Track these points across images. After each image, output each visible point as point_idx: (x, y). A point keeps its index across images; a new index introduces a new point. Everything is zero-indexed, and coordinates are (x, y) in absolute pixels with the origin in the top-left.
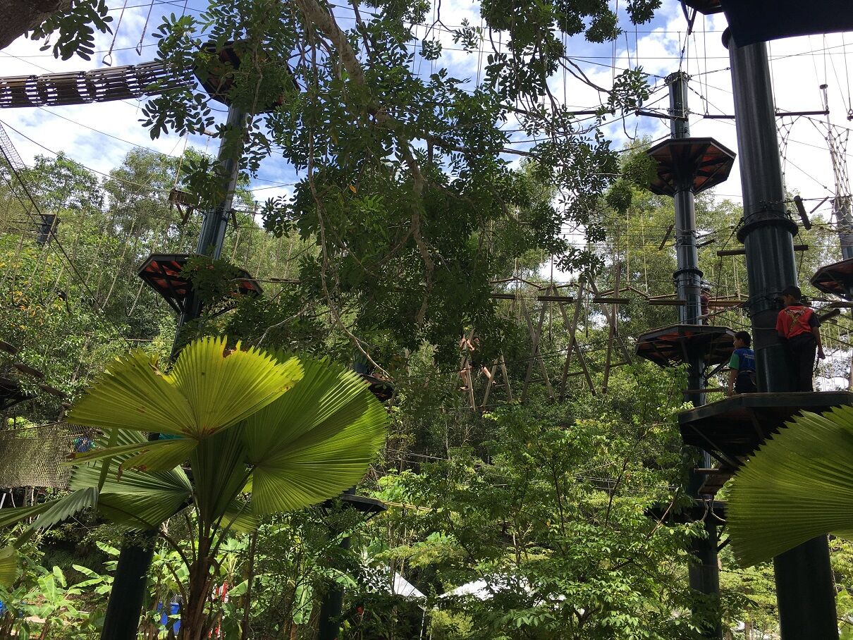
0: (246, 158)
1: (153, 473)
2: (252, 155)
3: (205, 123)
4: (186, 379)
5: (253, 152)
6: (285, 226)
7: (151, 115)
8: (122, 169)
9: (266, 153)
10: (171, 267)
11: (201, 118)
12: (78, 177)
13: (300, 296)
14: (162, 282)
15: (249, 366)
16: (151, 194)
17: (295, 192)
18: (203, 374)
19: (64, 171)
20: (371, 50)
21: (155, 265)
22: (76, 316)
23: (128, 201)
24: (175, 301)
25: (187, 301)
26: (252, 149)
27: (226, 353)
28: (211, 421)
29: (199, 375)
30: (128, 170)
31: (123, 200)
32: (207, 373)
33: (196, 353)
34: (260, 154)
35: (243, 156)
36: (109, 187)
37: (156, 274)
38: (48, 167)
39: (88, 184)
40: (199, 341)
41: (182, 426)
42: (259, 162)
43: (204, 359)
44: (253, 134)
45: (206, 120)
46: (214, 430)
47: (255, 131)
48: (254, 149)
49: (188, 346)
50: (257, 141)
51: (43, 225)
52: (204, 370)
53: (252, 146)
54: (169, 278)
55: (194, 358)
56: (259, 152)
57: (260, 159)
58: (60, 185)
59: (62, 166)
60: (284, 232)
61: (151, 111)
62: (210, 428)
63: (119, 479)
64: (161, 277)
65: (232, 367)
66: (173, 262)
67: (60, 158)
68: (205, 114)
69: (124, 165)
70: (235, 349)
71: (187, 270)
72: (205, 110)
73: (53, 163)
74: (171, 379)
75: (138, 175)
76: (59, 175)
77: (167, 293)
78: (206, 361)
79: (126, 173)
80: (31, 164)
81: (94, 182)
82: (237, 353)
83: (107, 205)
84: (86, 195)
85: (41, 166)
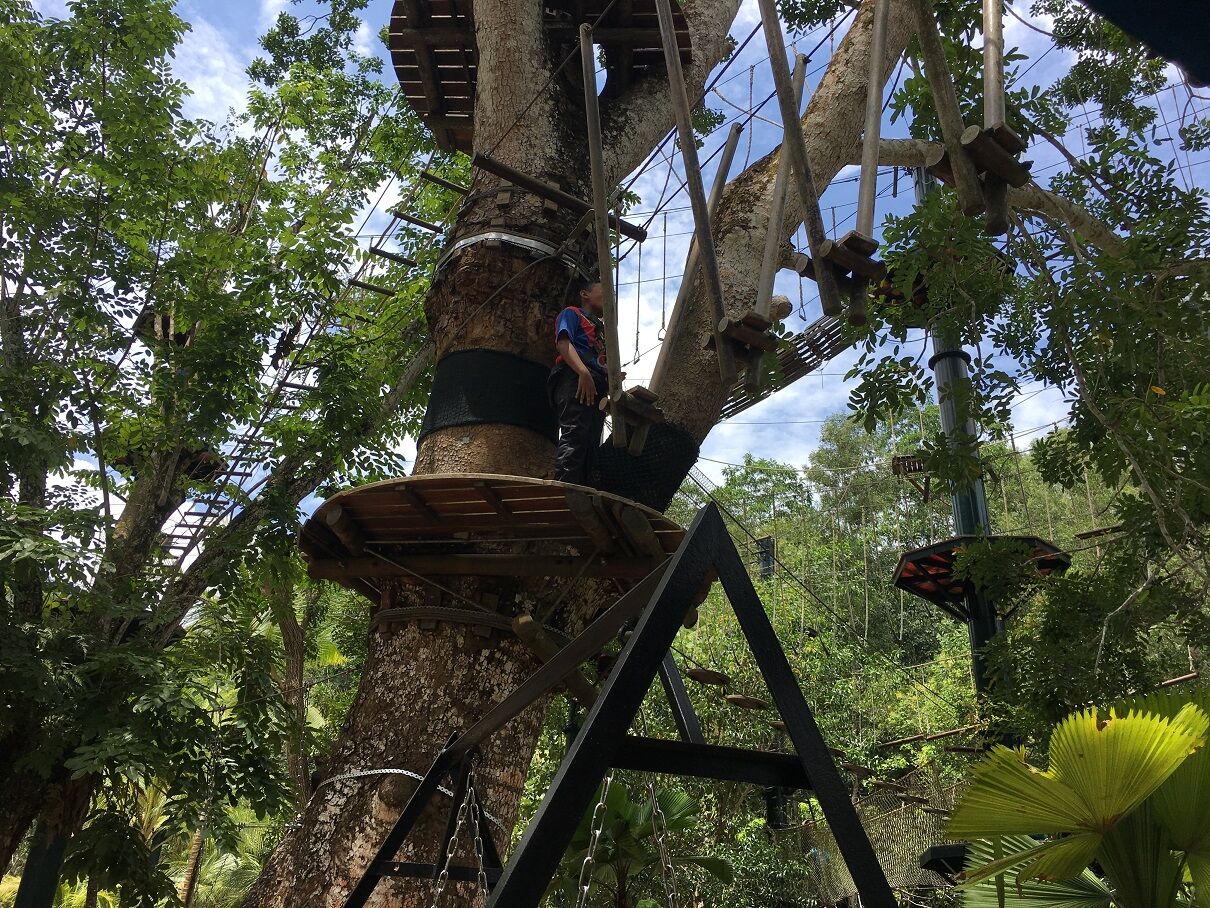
0: (990, 409)
1: (1060, 881)
2: (996, 402)
3: (923, 387)
4: (1064, 767)
5: (996, 397)
6: (1074, 469)
7: (858, 406)
8: (822, 449)
9: (1012, 392)
10: (933, 563)
11: (916, 384)
12: (773, 477)
13: (1134, 554)
14: (927, 585)
15: (1134, 734)
16: (863, 464)
17: (1071, 420)
18: (1081, 756)
19: (757, 476)
20: (1106, 187)
21: (911, 566)
22: (835, 655)
23: (841, 485)
24: (950, 604)
25: (969, 601)
26: (992, 395)
27: (1101, 726)
28: (1110, 808)
29: (1077, 757)
30: (829, 447)
31: (834, 485)
32: (1086, 752)
33: (1066, 736)
34: (1006, 395)
35: (984, 408)
36: (815, 476)
37: (917, 578)
38: (739, 479)
39: (788, 481)
40: (1065, 722)
41: (1076, 820)
42: (1007, 407)
43: (1076, 738)
44: (987, 377)
45: (923, 384)
46: (1115, 818)
47: (989, 371)
48: (997, 392)
49: (1054, 731)
50: (996, 382)
51: (761, 553)
52: (1082, 751)
53: (992, 390)
54: (934, 578)
55: (1065, 742)
56: (1003, 394)
57: (1007, 403)
58: (758, 494)
59: (754, 471)
60: (1075, 477)
61: (857, 402)
62: (1110, 818)
63: (1020, 893)
64: (923, 579)
65: (1114, 740)
66: (932, 556)
67: (749, 462)
68: (919, 377)
69: (822, 443)
70: (1110, 718)
71: (960, 568)
72: (918, 372)
73: (743, 471)
74: (1050, 774)
75: (842, 448)
76: (754, 483)
77: (938, 597)
78: (1080, 740)
79: (828, 452)
80: (721, 481)
81: (792, 474)
82: (1114, 722)
83: (816, 498)
84: (790, 494)
85: (732, 479)
